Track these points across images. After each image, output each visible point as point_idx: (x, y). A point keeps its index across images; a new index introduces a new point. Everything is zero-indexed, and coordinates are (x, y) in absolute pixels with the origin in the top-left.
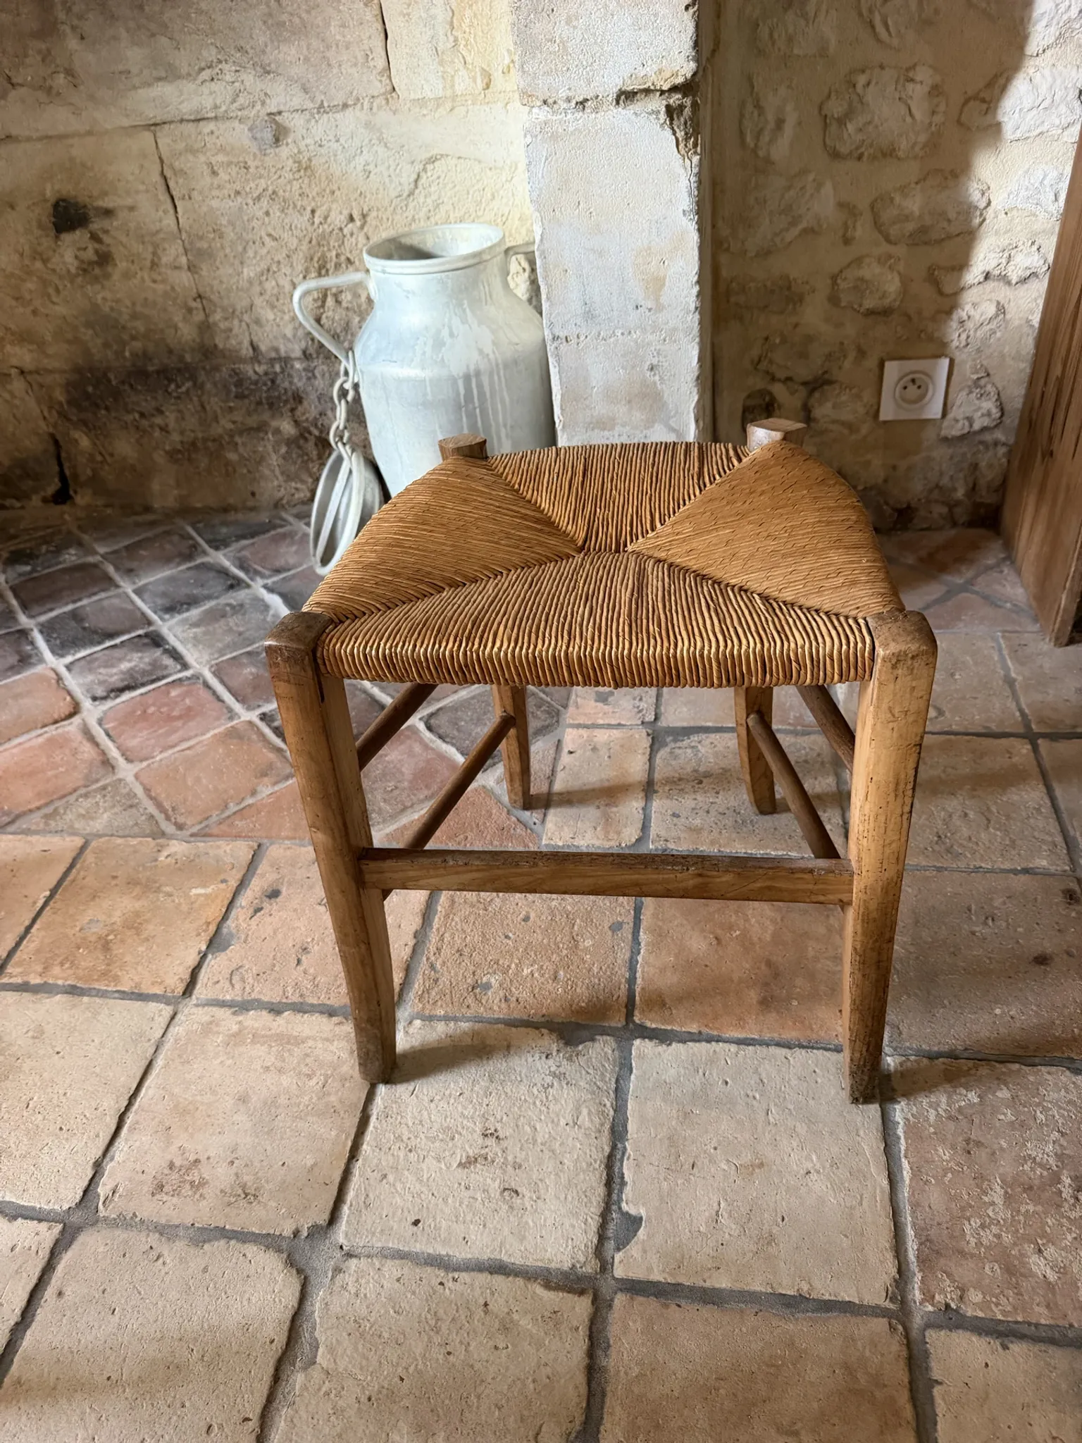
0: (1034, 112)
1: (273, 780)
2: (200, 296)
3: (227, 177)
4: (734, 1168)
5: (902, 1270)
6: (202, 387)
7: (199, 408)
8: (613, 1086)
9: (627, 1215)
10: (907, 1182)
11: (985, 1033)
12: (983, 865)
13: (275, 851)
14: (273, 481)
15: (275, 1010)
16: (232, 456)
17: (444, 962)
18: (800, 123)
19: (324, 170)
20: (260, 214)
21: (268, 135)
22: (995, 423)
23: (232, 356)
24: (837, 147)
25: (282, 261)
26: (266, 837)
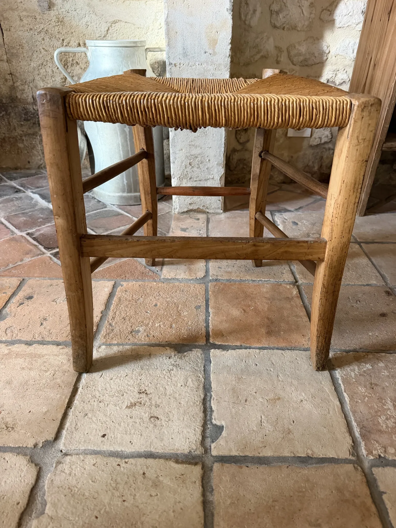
0: (347, 17)
1: (32, 256)
2: (11, 74)
3: (27, 22)
4: (266, 400)
5: (354, 440)
6: (9, 114)
7: (8, 124)
8: (203, 369)
9: (216, 426)
10: (348, 402)
11: (367, 342)
12: (350, 283)
13: (31, 282)
14: (38, 157)
15: (29, 344)
16: (21, 145)
17: (116, 323)
18: (262, 13)
19: (69, 23)
20: (40, 39)
21: (46, 5)
22: (329, 140)
23: (24, 102)
24: (276, 23)
25: (48, 60)
26: (27, 276)
